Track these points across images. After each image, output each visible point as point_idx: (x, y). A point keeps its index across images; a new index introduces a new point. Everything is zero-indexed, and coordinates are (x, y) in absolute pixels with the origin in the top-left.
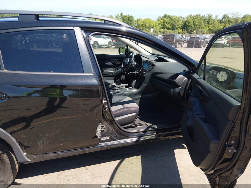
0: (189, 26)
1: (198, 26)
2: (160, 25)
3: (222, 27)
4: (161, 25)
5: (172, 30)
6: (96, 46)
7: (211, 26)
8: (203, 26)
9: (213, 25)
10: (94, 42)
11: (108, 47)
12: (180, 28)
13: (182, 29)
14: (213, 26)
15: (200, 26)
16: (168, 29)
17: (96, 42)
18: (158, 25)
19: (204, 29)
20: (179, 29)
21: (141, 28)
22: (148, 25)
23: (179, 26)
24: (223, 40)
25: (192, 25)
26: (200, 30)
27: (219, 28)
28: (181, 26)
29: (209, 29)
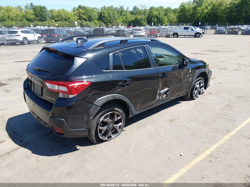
0: (104, 17)
1: (113, 18)
2: (76, 16)
3: (133, 19)
4: (78, 16)
5: (89, 21)
6: (26, 42)
7: (124, 17)
8: (117, 17)
9: (126, 16)
10: (23, 38)
11: (38, 43)
12: (97, 19)
13: (99, 20)
14: (126, 18)
15: (114, 17)
16: (85, 20)
17: (25, 38)
18: (74, 16)
19: (119, 21)
20: (96, 21)
21: (57, 19)
22: (63, 16)
23: (95, 17)
24: (143, 32)
25: (108, 16)
26: (114, 21)
27: (131, 19)
28: (97, 17)
29: (123, 20)
